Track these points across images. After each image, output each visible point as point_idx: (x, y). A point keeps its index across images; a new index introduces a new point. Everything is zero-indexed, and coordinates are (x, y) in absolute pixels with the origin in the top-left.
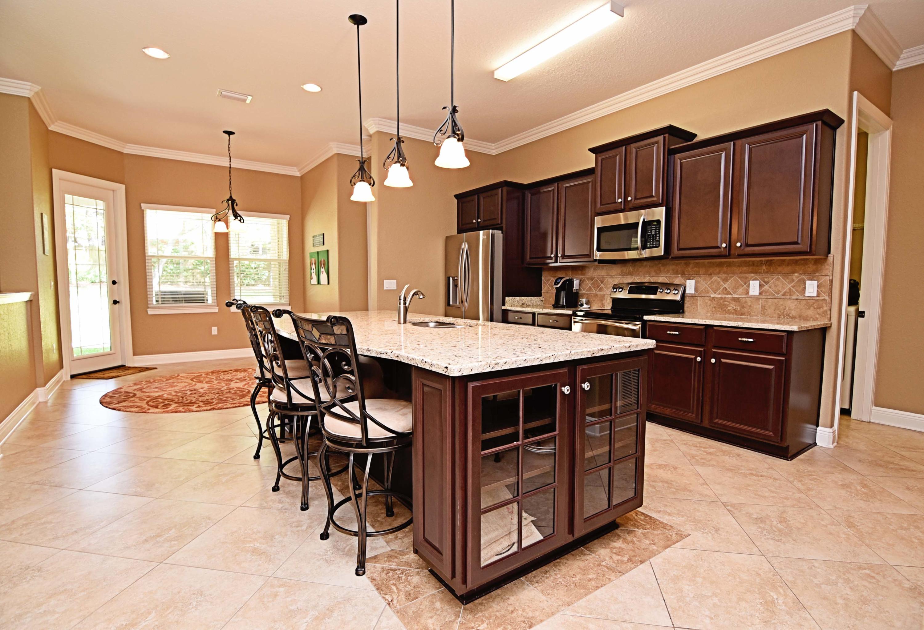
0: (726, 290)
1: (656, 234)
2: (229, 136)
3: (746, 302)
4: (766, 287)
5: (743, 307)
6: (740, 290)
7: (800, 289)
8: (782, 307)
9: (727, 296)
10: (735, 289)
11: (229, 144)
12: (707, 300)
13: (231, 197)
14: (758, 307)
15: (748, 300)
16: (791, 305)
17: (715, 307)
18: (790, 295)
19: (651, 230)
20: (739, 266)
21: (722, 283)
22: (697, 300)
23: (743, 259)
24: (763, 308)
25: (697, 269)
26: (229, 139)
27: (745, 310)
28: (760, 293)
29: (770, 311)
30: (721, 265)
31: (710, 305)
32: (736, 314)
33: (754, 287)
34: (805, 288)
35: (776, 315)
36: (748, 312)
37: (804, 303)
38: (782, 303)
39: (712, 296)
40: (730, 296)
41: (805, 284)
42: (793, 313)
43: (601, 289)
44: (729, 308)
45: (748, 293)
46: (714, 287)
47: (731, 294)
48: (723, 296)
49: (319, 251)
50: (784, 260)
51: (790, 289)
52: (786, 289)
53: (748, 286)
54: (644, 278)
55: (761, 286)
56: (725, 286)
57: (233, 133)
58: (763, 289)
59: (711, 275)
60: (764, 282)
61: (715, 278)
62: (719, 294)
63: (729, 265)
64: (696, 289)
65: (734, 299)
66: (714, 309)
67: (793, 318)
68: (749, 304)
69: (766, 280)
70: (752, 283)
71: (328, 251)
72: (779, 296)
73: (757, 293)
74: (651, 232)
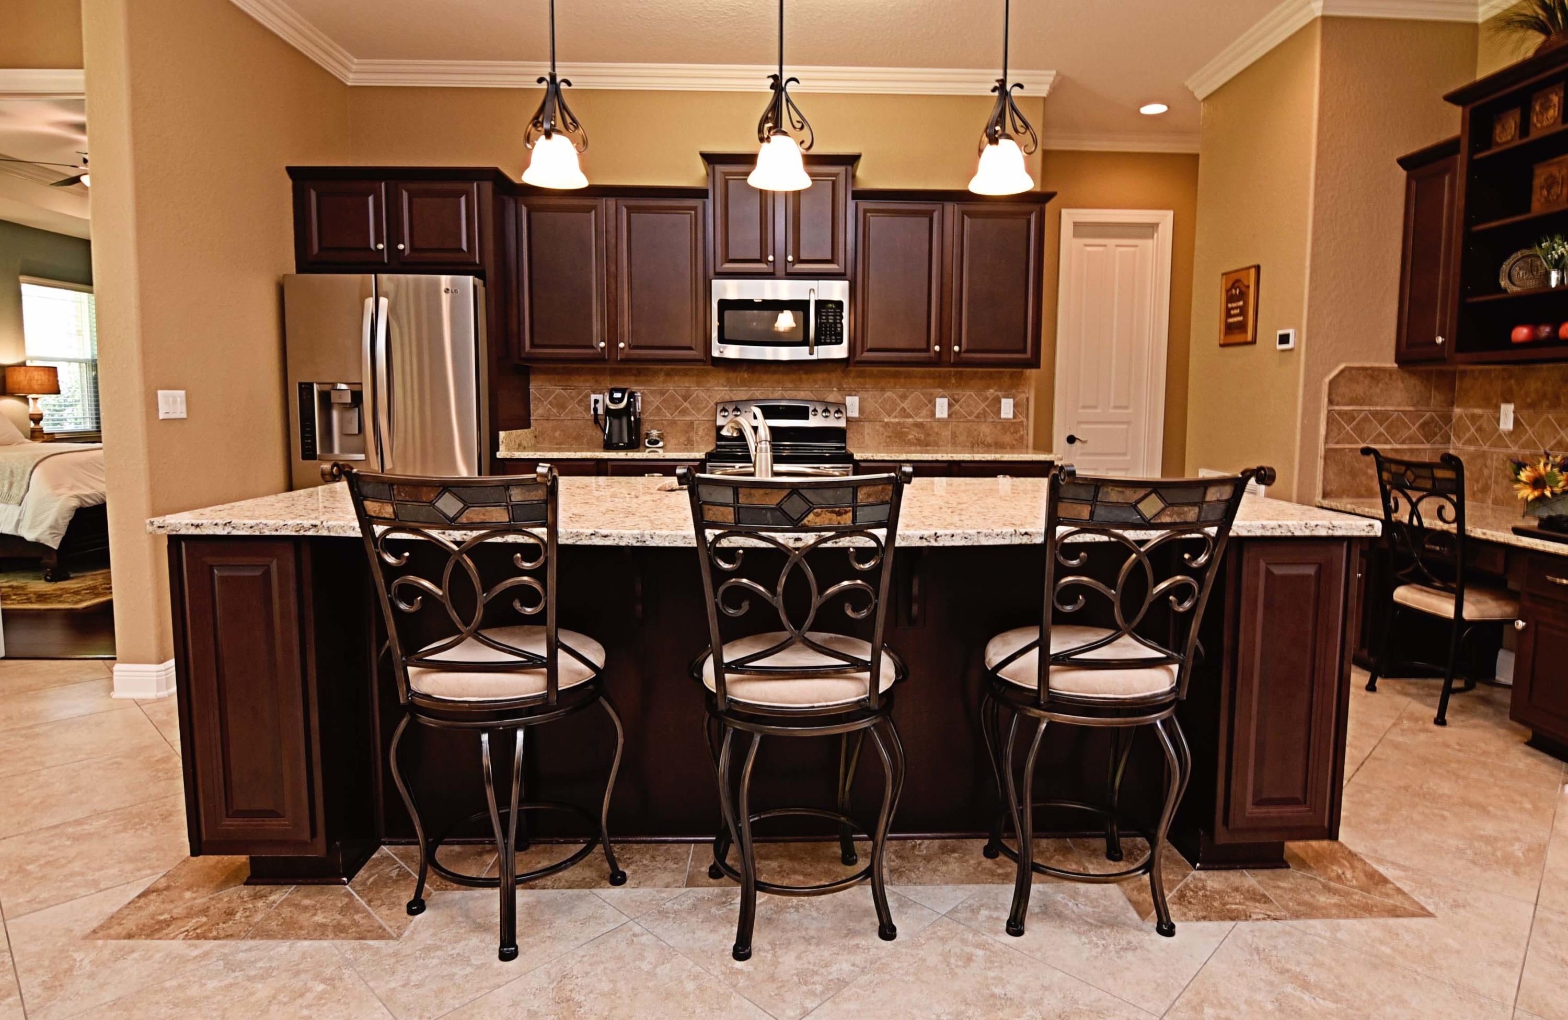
0: (905, 410)
1: (835, 323)
3: (932, 428)
4: (957, 407)
5: (929, 435)
6: (924, 412)
7: (995, 409)
8: (976, 433)
9: (907, 420)
10: (917, 409)
12: (878, 426)
14: (946, 433)
15: (934, 424)
16: (985, 429)
17: (890, 437)
18: (985, 417)
19: (827, 316)
20: (921, 378)
21: (898, 401)
22: (863, 426)
23: (927, 369)
24: (954, 436)
25: (861, 380)
27: (931, 439)
28: (950, 416)
29: (962, 438)
30: (896, 375)
31: (883, 434)
32: (920, 446)
33: (942, 408)
34: (1000, 408)
35: (968, 444)
36: (935, 441)
37: (999, 427)
38: (975, 427)
39: (886, 420)
40: (911, 420)
41: (1000, 402)
42: (989, 440)
43: (684, 412)
44: (910, 437)
45: (933, 414)
46: (888, 407)
47: (911, 417)
48: (902, 420)
50: (976, 373)
51: (984, 409)
52: (980, 410)
53: (934, 406)
54: (772, 393)
55: (950, 405)
56: (903, 405)
58: (953, 409)
59: (883, 390)
60: (954, 400)
61: (888, 394)
62: (896, 417)
63: (909, 376)
64: (861, 410)
65: (917, 425)
66: (888, 440)
67: (989, 446)
68: (936, 430)
69: (956, 397)
70: (938, 400)
72: (972, 418)
73: (945, 415)
74: (827, 319)
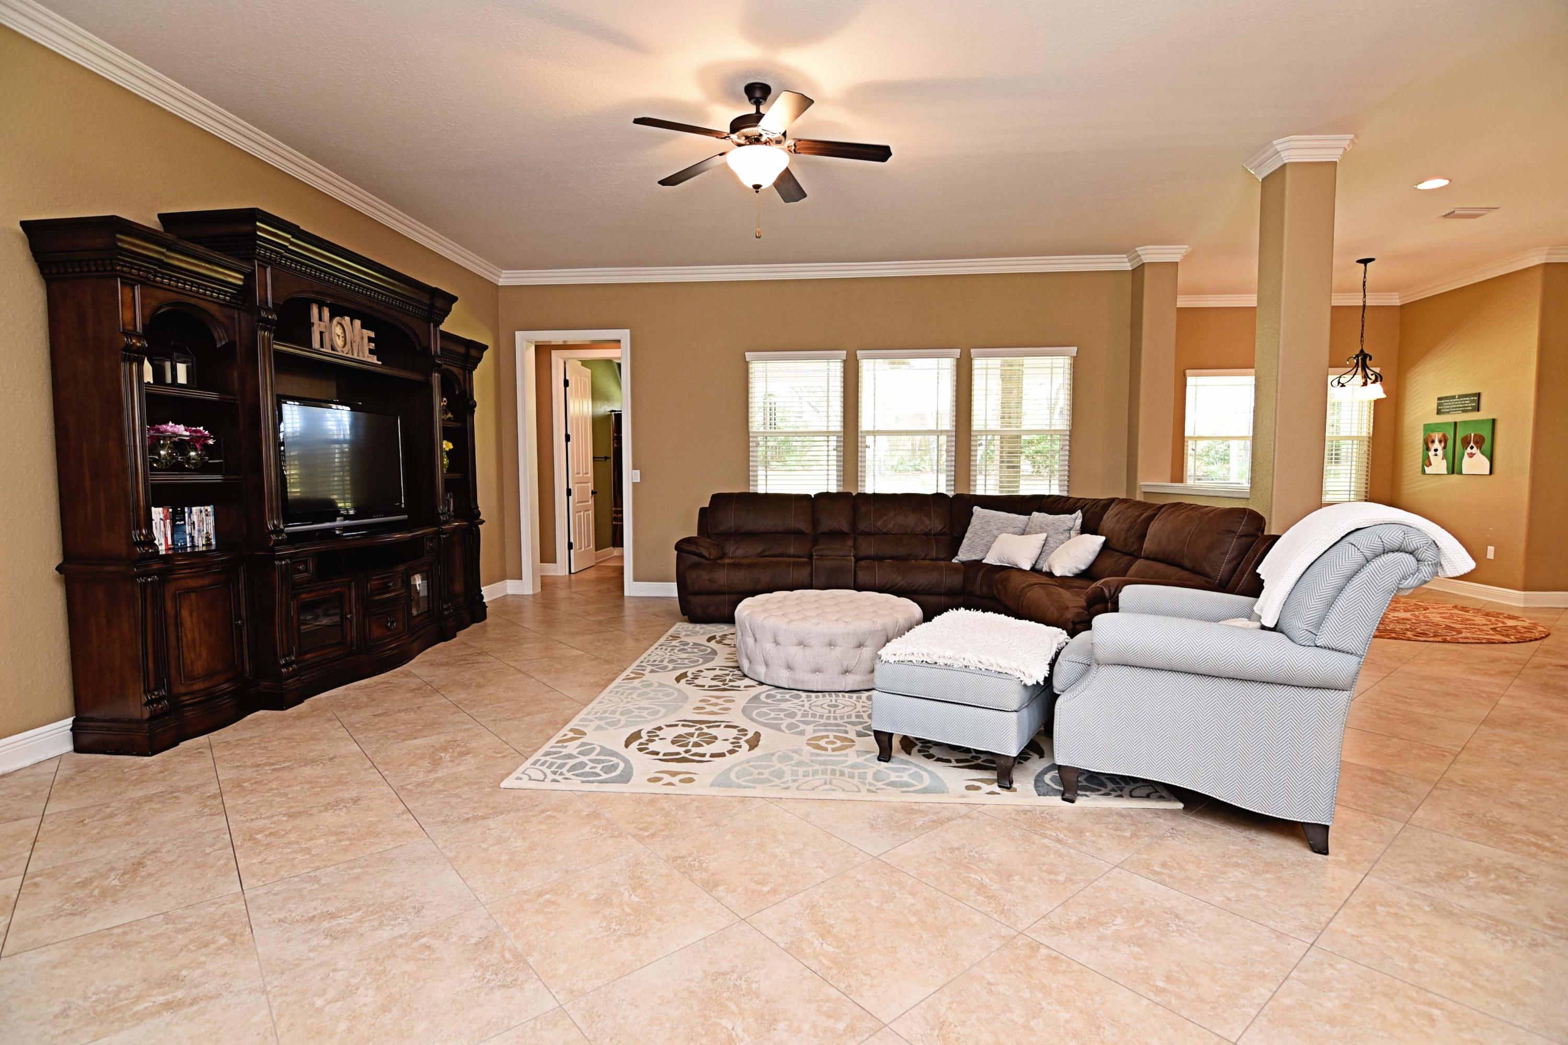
2: (1366, 266)
11: (1365, 277)
13: (1362, 351)
26: (1366, 269)
49: (1458, 420)
57: (1372, 260)
71: (1494, 421)
